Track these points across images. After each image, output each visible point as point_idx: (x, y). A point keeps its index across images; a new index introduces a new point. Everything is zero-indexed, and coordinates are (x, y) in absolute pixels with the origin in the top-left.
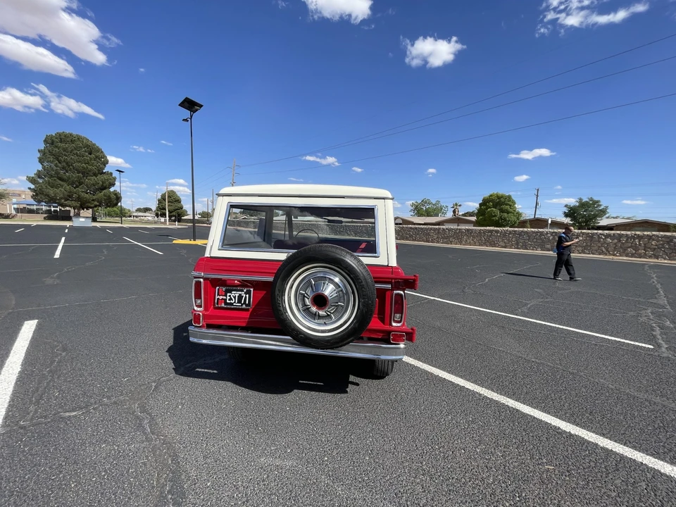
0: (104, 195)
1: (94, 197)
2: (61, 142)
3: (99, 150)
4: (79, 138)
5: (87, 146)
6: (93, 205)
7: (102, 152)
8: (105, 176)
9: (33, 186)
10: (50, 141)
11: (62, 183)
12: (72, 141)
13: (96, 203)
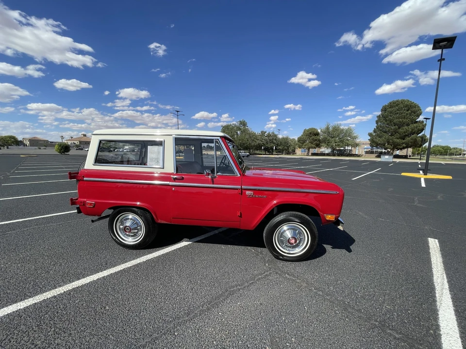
0: (411, 139)
1: (404, 141)
2: (390, 108)
3: (416, 106)
4: (403, 102)
5: (407, 106)
6: (401, 147)
7: (418, 107)
8: (415, 125)
9: (369, 138)
10: (384, 109)
11: (384, 134)
12: (397, 105)
13: (404, 145)
